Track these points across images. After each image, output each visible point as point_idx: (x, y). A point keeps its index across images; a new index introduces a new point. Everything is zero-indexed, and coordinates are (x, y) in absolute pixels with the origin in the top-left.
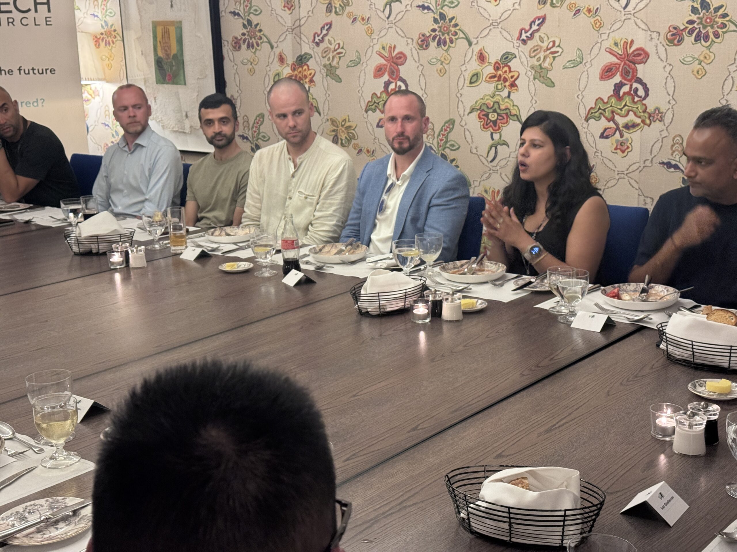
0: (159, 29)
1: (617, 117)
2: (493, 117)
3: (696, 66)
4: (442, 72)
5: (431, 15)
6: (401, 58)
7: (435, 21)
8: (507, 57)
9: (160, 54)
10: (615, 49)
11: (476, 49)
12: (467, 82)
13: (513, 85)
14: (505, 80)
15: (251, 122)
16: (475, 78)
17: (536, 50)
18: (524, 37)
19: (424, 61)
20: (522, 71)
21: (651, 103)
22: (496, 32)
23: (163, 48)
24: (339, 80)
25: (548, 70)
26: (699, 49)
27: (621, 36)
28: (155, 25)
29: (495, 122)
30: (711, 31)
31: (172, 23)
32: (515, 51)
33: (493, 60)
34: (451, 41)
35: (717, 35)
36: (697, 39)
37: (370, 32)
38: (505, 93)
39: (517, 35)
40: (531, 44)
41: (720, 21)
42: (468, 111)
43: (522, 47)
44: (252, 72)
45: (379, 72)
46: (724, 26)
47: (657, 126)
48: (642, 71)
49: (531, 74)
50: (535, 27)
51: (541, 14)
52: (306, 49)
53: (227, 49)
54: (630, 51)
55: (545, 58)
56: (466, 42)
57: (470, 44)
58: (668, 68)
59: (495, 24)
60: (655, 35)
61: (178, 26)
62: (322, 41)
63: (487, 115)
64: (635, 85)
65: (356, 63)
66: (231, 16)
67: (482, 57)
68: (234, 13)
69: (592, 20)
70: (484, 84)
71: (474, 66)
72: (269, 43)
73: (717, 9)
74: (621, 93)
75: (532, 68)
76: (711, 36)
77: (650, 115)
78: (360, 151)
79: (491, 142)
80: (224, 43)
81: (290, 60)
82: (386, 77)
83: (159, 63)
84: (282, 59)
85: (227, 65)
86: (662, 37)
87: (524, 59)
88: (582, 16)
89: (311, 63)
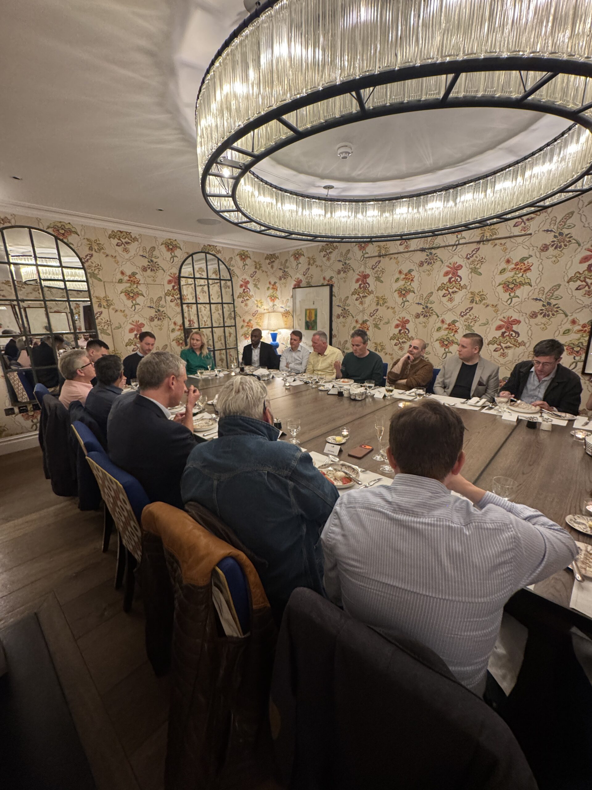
0: (308, 312)
1: (502, 344)
2: (446, 343)
3: (543, 326)
4: (425, 327)
5: (422, 306)
6: (408, 321)
7: (423, 308)
8: (454, 322)
9: (308, 320)
10: (503, 319)
11: (441, 319)
12: (436, 330)
13: (456, 331)
14: (453, 330)
15: (342, 343)
16: (439, 329)
17: (467, 319)
18: (462, 314)
19: (416, 322)
20: (461, 327)
21: (520, 339)
22: (449, 312)
23: (309, 318)
24: (380, 329)
25: (472, 326)
26: (545, 320)
27: (506, 315)
28: (306, 310)
29: (446, 345)
30: (550, 313)
31: (314, 309)
32: (458, 320)
33: (448, 323)
34: (430, 316)
35: (553, 315)
36: (544, 316)
37: (394, 312)
38: (452, 334)
39: (459, 314)
40: (465, 317)
41: (555, 309)
42: (435, 340)
43: (461, 318)
44: (344, 326)
45: (397, 326)
46: (557, 311)
47: (522, 348)
48: (515, 327)
49: (464, 328)
50: (467, 311)
51: (471, 306)
52: (366, 318)
53: (334, 318)
54: (510, 320)
55: (471, 322)
56: (436, 316)
57: (438, 317)
58: (529, 326)
59: (450, 310)
60: (524, 314)
61: (316, 310)
62: (374, 315)
63: (443, 342)
64: (511, 333)
65: (388, 323)
66: (337, 307)
67: (443, 322)
68: (338, 306)
69: (494, 309)
70: (443, 331)
71: (439, 324)
72: (352, 316)
73: (554, 305)
74: (505, 335)
75: (465, 325)
76: (551, 315)
77: (519, 343)
78: (386, 354)
79: (444, 352)
80: (333, 316)
81: (361, 322)
82: (400, 328)
83: (307, 323)
84: (357, 322)
85: (334, 323)
86: (527, 315)
87: (462, 322)
88: (489, 308)
89: (368, 323)
